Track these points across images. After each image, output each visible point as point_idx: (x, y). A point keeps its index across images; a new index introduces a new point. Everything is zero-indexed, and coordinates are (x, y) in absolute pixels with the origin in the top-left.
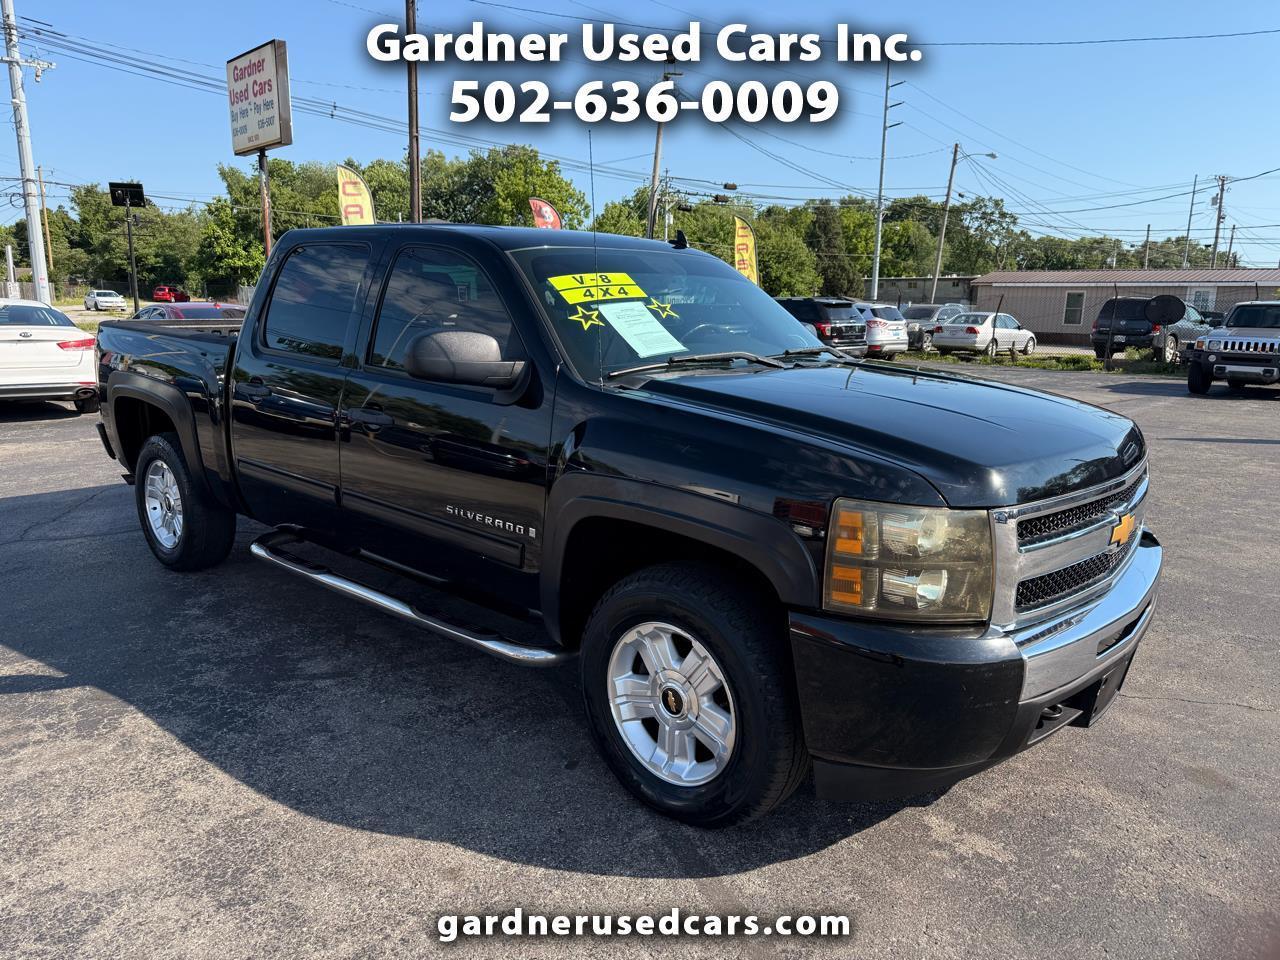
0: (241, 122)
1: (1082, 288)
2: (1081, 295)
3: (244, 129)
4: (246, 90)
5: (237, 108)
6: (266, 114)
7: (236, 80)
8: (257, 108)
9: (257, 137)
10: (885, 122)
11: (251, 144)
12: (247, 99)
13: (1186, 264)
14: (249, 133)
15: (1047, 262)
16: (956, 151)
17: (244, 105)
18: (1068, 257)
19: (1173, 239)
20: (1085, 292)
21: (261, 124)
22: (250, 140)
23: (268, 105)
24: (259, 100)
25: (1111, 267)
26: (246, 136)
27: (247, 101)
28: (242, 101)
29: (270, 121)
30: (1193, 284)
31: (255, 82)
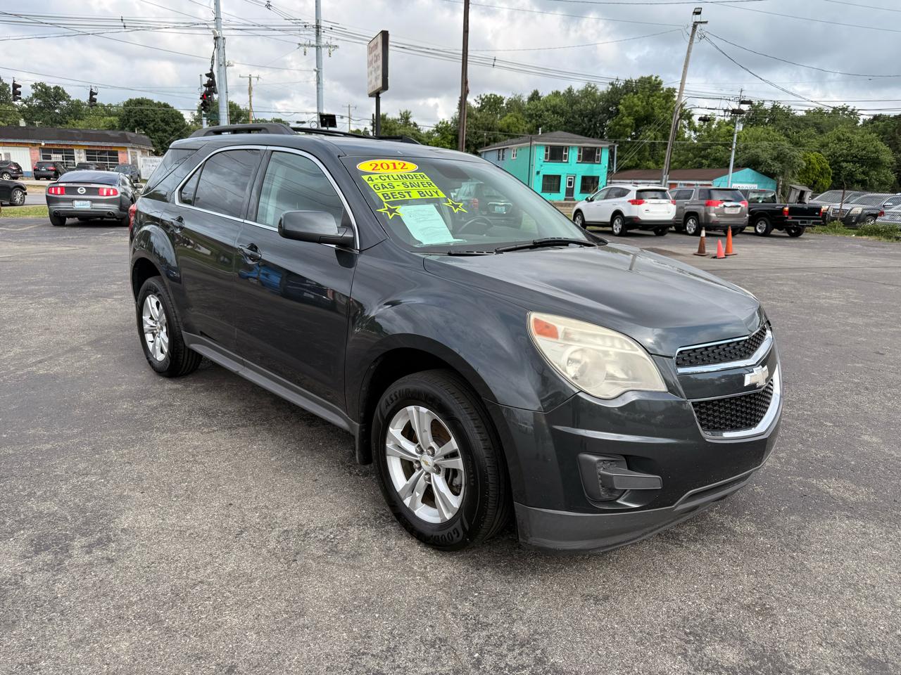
0: (370, 78)
3: (371, 82)
4: (372, 60)
6: (377, 73)
8: (375, 70)
9: (374, 86)
11: (373, 90)
21: (376, 79)
23: (378, 68)
24: (376, 65)
26: (371, 86)
27: (372, 66)
29: (378, 77)
31: (375, 55)
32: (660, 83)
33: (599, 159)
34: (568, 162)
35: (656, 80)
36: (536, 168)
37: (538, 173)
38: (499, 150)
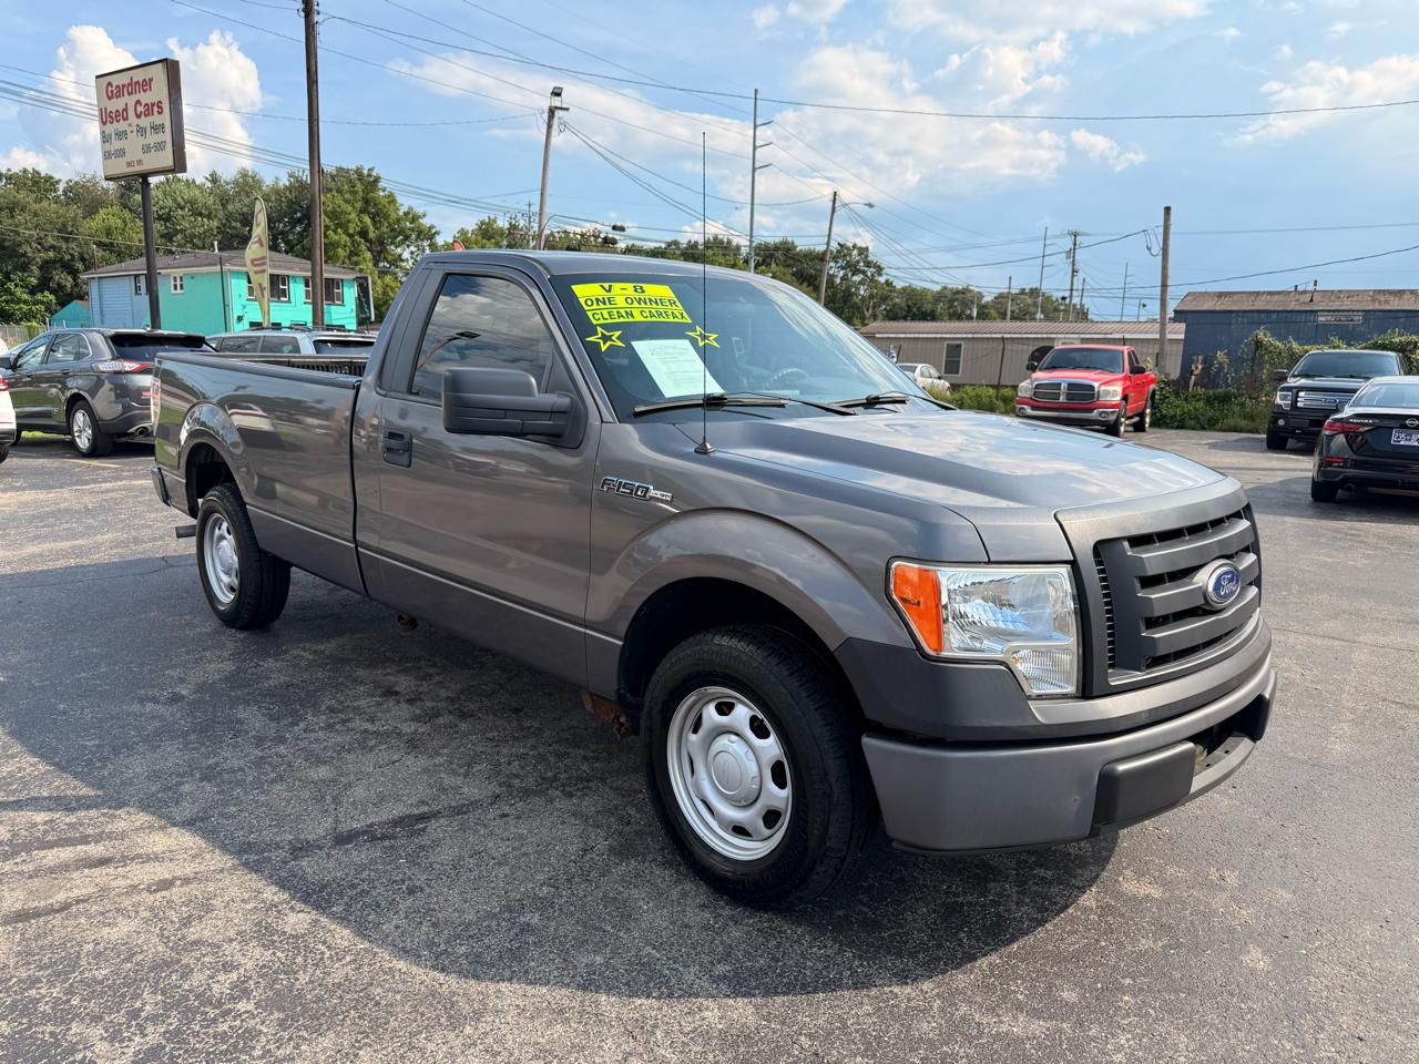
0: (116, 145)
1: (959, 339)
2: (959, 346)
3: (121, 153)
4: (125, 110)
5: (110, 129)
6: (152, 139)
7: (110, 98)
8: (141, 131)
9: (140, 162)
10: (754, 163)
11: (131, 170)
12: (125, 119)
13: (1039, 316)
14: (128, 158)
15: (908, 311)
16: (835, 199)
17: (122, 126)
18: (928, 307)
19: (1027, 291)
20: (962, 343)
21: (147, 149)
22: (129, 164)
23: (157, 128)
24: (145, 122)
25: (972, 318)
26: (122, 161)
27: (127, 122)
28: (118, 121)
29: (160, 146)
30: (1060, 336)
31: (138, 102)
32: (377, 179)
33: (341, 298)
34: (289, 301)
35: (369, 175)
36: (237, 312)
37: (240, 319)
38: (136, 276)
